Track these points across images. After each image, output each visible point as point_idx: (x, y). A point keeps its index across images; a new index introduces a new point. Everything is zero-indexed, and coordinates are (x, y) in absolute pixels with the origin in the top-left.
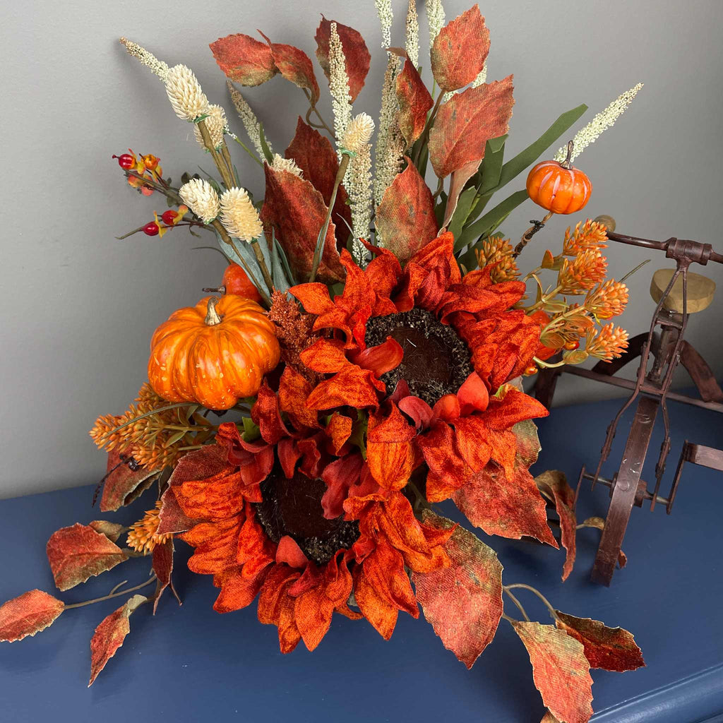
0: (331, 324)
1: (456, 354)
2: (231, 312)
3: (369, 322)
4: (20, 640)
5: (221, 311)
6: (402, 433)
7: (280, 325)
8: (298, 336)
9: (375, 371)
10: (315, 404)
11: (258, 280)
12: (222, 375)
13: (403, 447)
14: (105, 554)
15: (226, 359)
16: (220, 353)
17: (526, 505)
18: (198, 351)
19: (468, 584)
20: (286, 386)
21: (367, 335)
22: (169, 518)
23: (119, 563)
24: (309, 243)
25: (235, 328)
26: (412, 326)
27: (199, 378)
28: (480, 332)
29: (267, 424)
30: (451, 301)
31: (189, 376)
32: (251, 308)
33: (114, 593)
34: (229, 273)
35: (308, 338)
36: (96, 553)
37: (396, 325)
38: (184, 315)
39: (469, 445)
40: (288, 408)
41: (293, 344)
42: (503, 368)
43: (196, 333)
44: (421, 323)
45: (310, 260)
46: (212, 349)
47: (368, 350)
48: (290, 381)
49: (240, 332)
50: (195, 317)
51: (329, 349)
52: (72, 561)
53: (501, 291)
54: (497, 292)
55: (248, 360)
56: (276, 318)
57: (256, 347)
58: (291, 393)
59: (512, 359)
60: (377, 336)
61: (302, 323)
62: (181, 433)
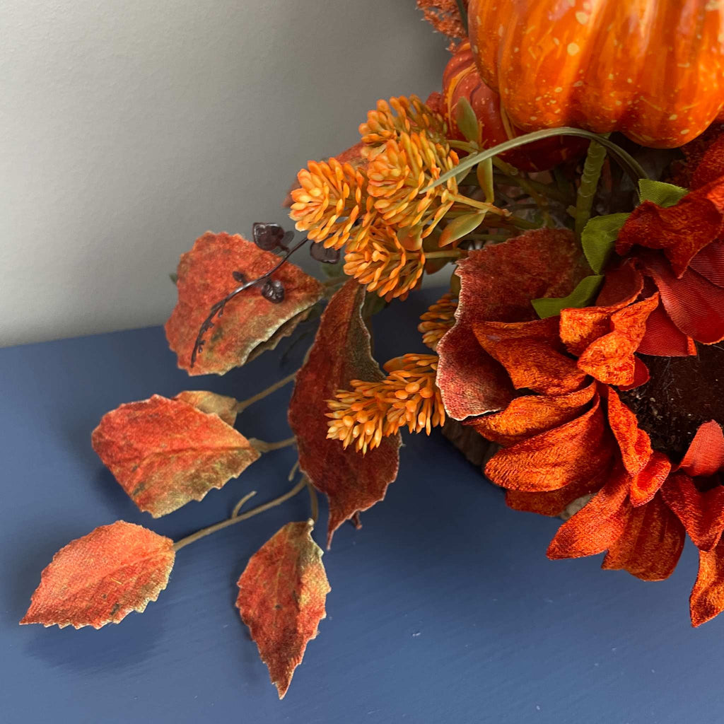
4: (117, 622)
14: (223, 448)
23: (249, 463)
33: (239, 514)
36: (208, 448)
52: (161, 464)
62: (473, 216)
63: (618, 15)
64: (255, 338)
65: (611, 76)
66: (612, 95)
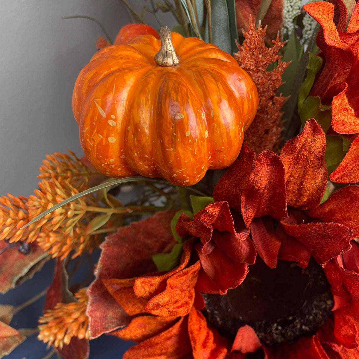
2: (187, 52)
22: (98, 314)
23: (17, 345)
34: (128, 32)
49: (224, 72)
50: (138, 56)
56: (248, 63)
57: (244, 97)
62: (104, 216)
63: (132, 122)
64: (16, 275)
65: (136, 154)
66: (141, 163)
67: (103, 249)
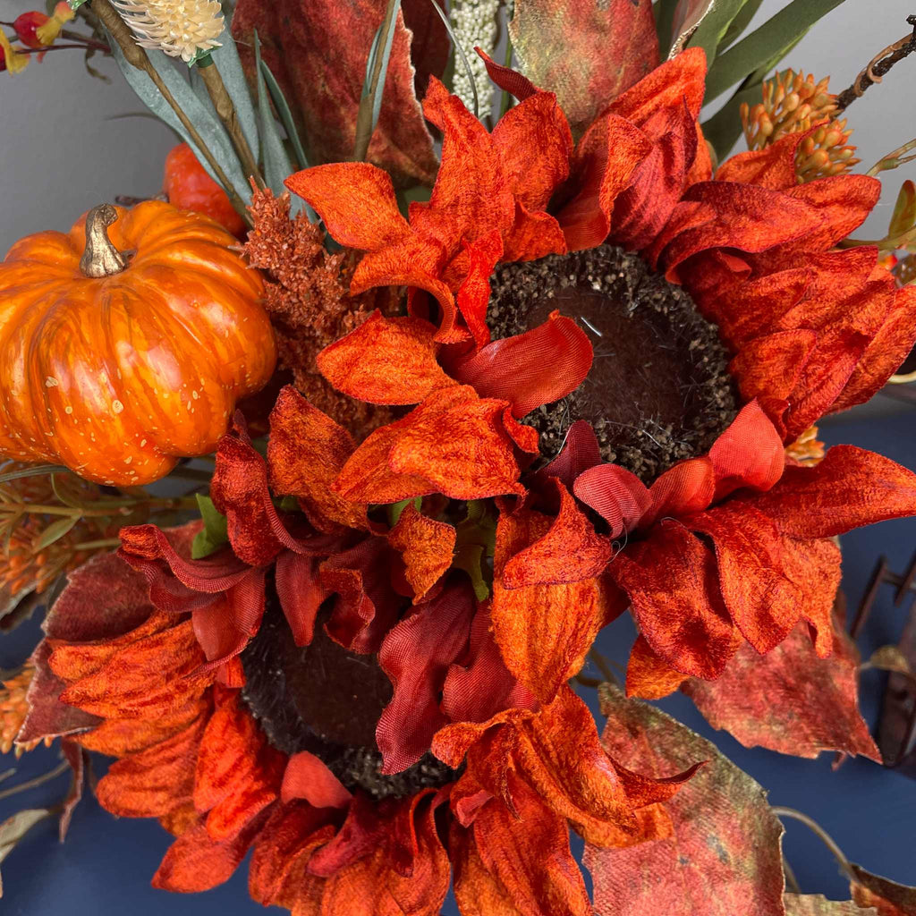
0: (400, 277)
1: (699, 354)
2: (148, 245)
3: (494, 276)
5: (128, 243)
6: (580, 560)
7: (275, 280)
8: (320, 307)
9: (513, 400)
10: (358, 486)
11: (227, 171)
12: (118, 407)
13: (584, 594)
15: (126, 365)
16: (110, 348)
17: (817, 674)
18: (49, 343)
19: (704, 861)
20: (284, 436)
21: (491, 308)
24: (347, 80)
25: (151, 283)
26: (597, 287)
27: (56, 412)
28: (767, 302)
29: (244, 523)
30: (696, 223)
31: (34, 406)
32: (201, 235)
35: (345, 313)
37: (558, 284)
38: (36, 251)
39: (747, 585)
40: (294, 488)
41: (311, 327)
42: (818, 389)
43: (53, 296)
44: (619, 279)
45: (353, 128)
46: (87, 337)
47: (496, 346)
48: (293, 424)
49: (165, 295)
50: (62, 256)
51: (395, 342)
53: (819, 199)
54: (810, 202)
55: (186, 367)
56: (263, 260)
57: (210, 334)
58: (298, 453)
59: (842, 369)
60: (514, 311)
61: (327, 276)
62: (66, 521)
67: (71, 581)
